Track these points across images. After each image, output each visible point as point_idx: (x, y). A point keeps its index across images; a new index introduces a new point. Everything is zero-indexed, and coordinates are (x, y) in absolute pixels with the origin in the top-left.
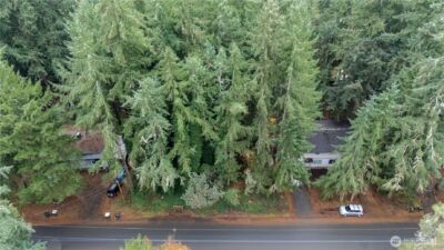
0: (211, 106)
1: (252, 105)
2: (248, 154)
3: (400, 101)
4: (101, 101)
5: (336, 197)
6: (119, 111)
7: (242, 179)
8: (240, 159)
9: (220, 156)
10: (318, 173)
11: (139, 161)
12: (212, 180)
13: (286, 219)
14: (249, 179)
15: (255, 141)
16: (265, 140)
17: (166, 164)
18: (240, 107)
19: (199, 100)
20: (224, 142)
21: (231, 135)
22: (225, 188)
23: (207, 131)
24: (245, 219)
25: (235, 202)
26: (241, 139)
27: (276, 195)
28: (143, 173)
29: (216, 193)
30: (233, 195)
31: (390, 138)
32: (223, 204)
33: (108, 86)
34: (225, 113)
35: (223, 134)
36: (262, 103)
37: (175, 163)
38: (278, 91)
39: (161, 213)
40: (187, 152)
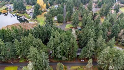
0: (65, 48)
1: (70, 48)
2: (69, 53)
3: (86, 47)
4: (53, 48)
5: (81, 59)
6: (55, 49)
7: (69, 57)
8: (68, 54)
9: (66, 54)
10: (78, 56)
11: (56, 54)
12: (65, 57)
13: (74, 62)
14: (70, 57)
15: (70, 52)
16: (71, 52)
17: (60, 55)
18: (68, 49)
19: (64, 48)
20: (67, 52)
21: (67, 51)
22: (67, 58)
23: (65, 51)
24: (69, 62)
25: (68, 60)
26: (69, 52)
27: (73, 59)
28: (57, 56)
29: (66, 58)
30: (68, 59)
31: (86, 52)
32: (66, 60)
33: (54, 46)
34: (67, 49)
35: (66, 51)
36: (71, 48)
37: (61, 55)
38: (73, 46)
39: (58, 61)
40: (62, 53)
